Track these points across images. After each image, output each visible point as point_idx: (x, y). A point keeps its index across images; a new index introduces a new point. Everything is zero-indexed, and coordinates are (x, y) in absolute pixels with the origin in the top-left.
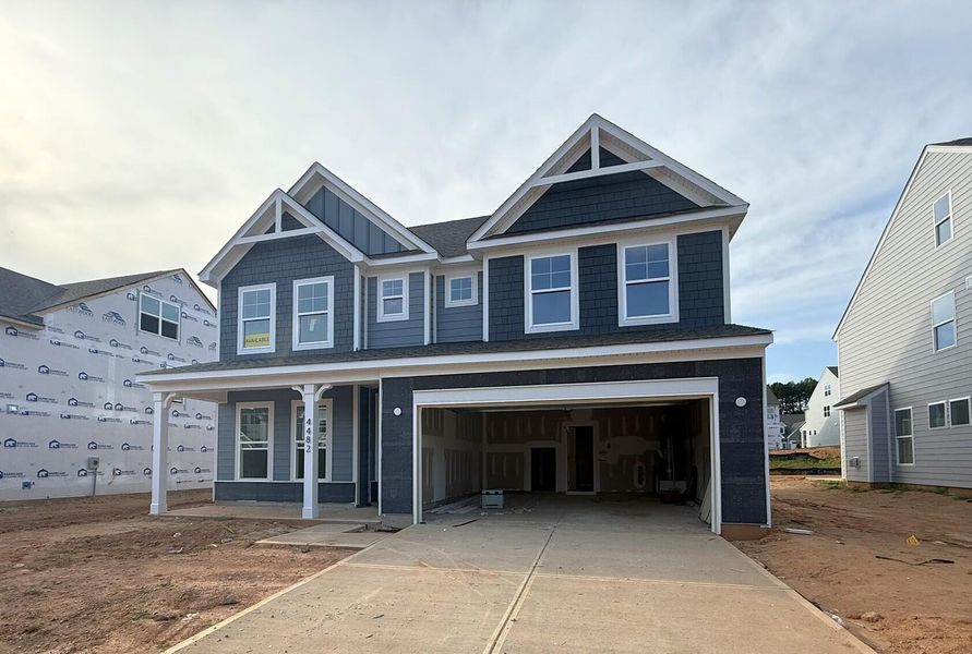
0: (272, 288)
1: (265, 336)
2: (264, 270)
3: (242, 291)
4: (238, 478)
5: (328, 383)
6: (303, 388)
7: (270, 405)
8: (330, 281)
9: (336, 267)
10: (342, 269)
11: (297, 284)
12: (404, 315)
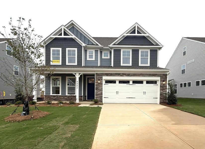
0: (60, 49)
1: (59, 61)
2: (58, 44)
3: (52, 49)
4: (51, 94)
5: (82, 73)
6: (76, 74)
7: (60, 77)
8: (76, 49)
9: (78, 46)
10: (79, 47)
11: (67, 49)
12: (94, 59)
